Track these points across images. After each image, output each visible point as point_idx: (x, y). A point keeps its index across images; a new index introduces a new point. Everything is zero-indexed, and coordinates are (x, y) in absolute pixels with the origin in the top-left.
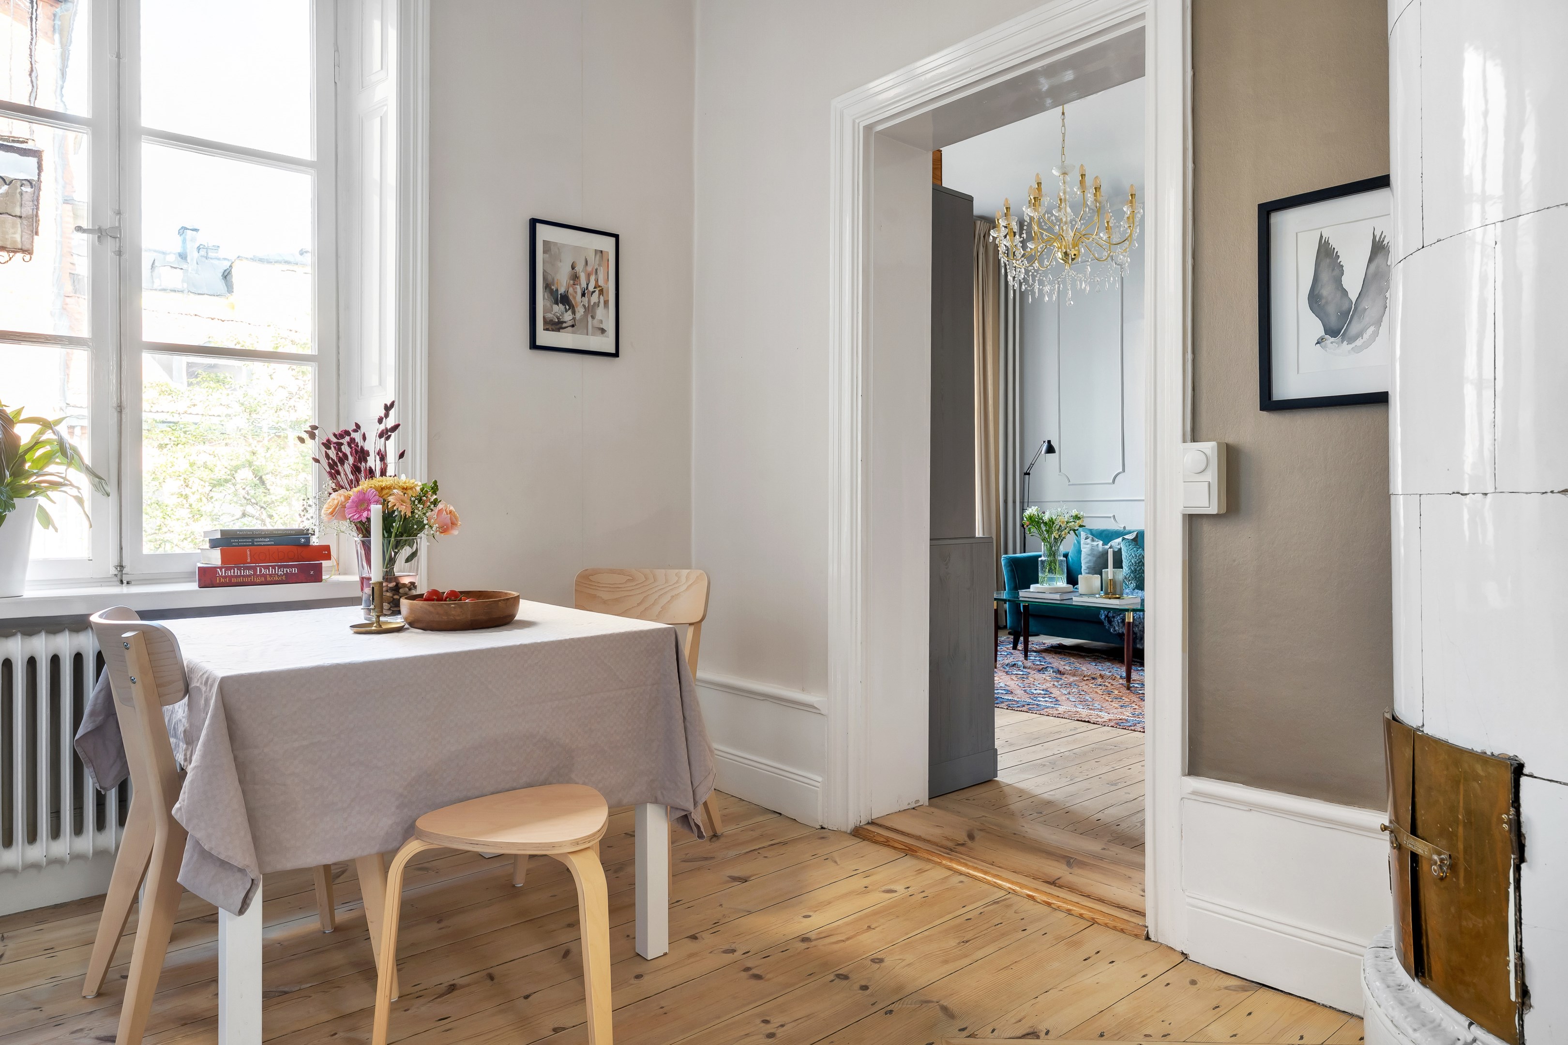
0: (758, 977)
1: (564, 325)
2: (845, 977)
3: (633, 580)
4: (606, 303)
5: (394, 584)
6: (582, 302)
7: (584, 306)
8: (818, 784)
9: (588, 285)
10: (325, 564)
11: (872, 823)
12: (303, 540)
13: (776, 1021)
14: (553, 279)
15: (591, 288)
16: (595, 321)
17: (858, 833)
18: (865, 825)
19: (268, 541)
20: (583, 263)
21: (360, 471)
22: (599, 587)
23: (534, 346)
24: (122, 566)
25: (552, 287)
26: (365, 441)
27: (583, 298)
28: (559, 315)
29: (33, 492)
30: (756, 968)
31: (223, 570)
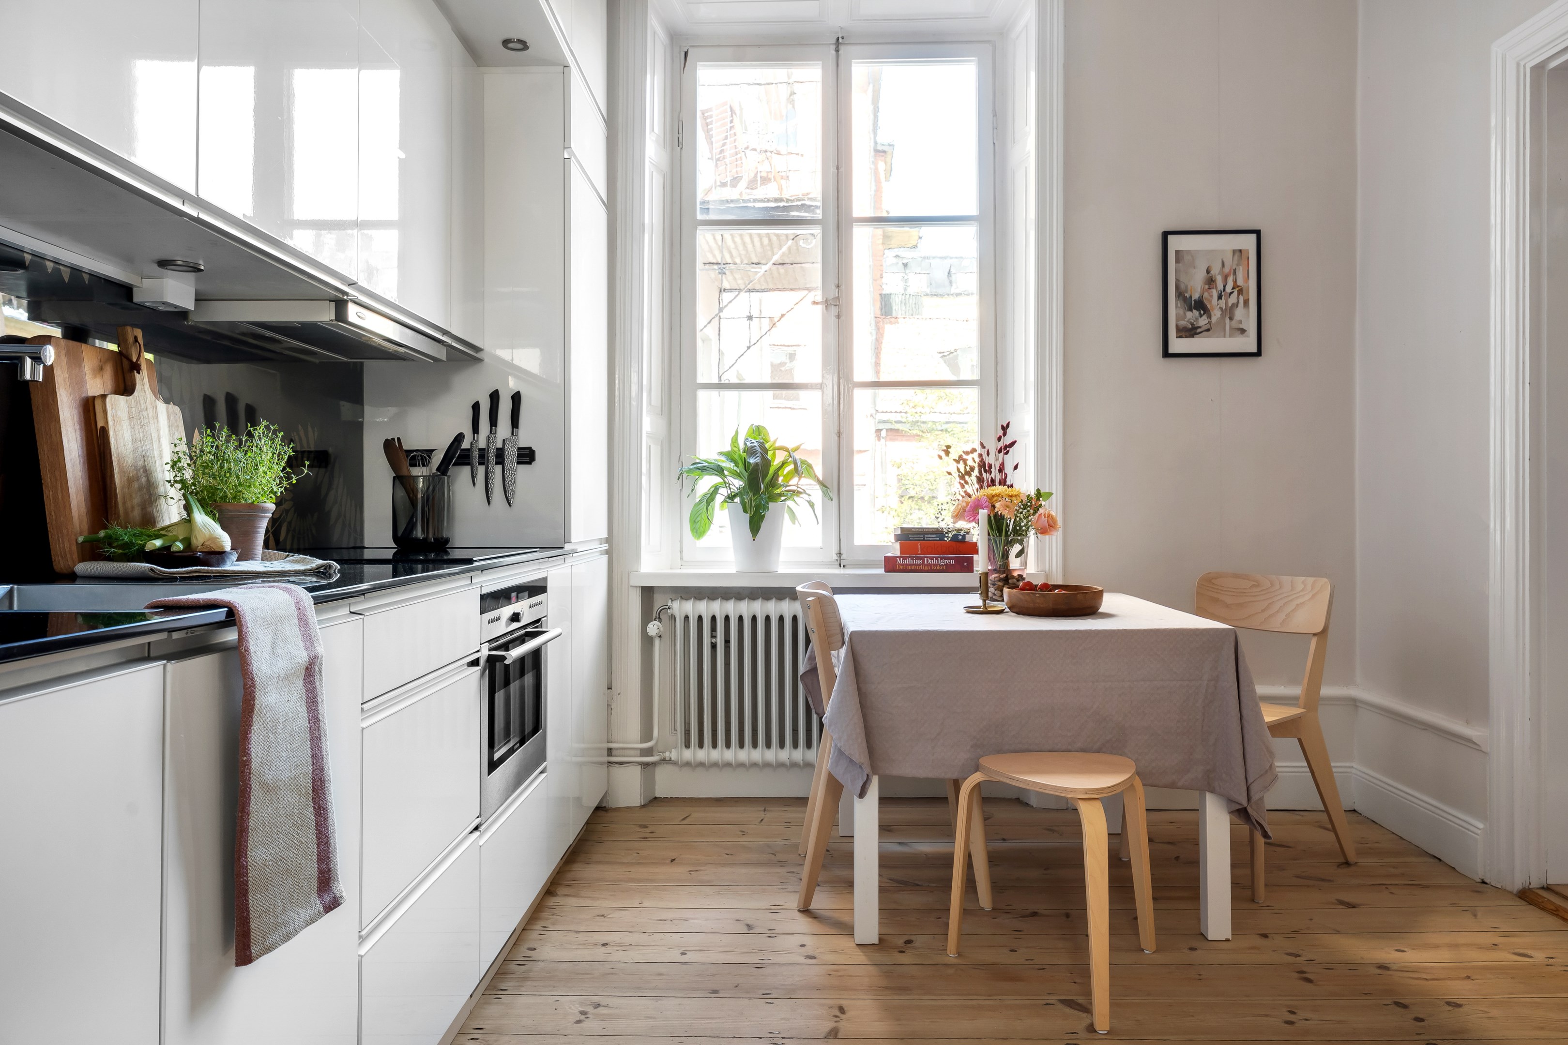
0: (1309, 981)
1: (1199, 330)
2: (1405, 1006)
3: (1258, 586)
4: (1246, 302)
5: (1005, 575)
6: (1218, 305)
7: (1221, 308)
8: (1479, 832)
9: (1224, 287)
10: (975, 557)
11: (1547, 888)
12: (960, 537)
13: (1302, 1014)
14: (1186, 287)
15: (1229, 289)
16: (1233, 322)
17: (1526, 896)
18: (1538, 888)
19: (935, 537)
20: (1220, 265)
21: (983, 482)
22: (1222, 590)
23: (1166, 354)
24: (840, 554)
25: (1186, 295)
26: (988, 456)
27: (1220, 300)
28: (1193, 321)
29: (783, 498)
30: (1311, 974)
31: (901, 559)
